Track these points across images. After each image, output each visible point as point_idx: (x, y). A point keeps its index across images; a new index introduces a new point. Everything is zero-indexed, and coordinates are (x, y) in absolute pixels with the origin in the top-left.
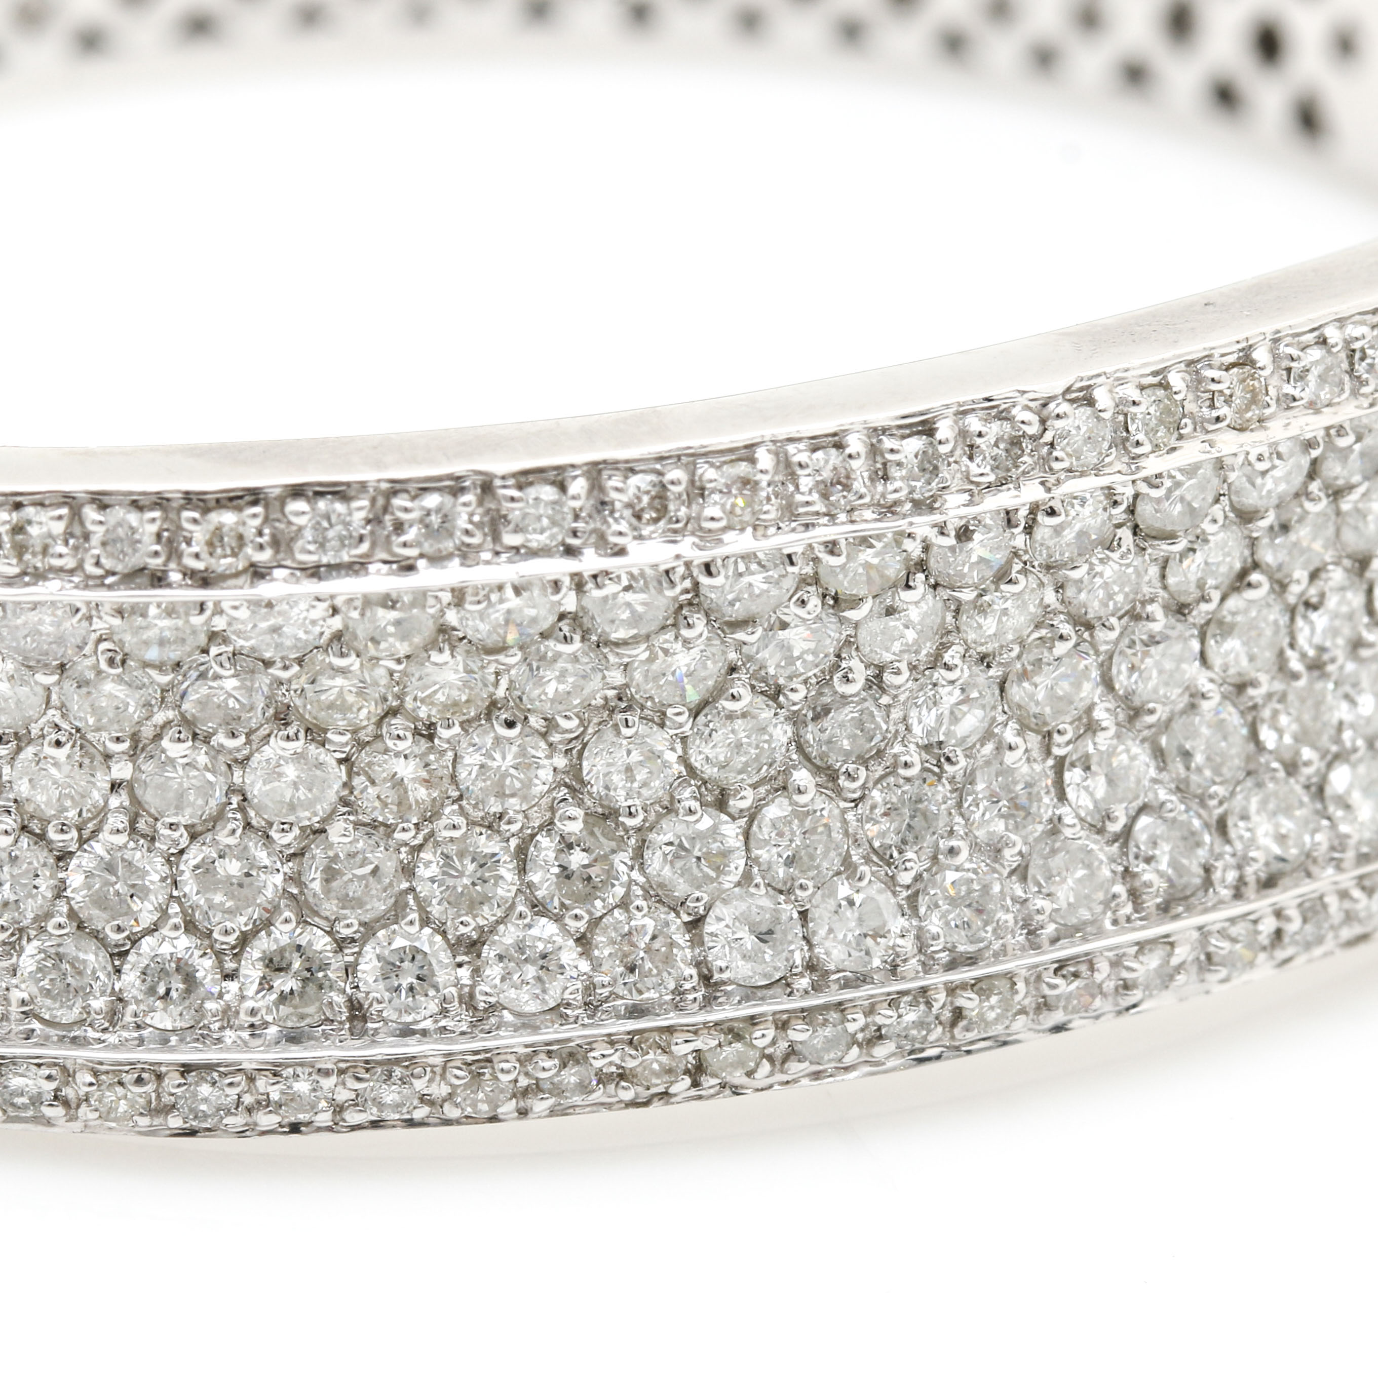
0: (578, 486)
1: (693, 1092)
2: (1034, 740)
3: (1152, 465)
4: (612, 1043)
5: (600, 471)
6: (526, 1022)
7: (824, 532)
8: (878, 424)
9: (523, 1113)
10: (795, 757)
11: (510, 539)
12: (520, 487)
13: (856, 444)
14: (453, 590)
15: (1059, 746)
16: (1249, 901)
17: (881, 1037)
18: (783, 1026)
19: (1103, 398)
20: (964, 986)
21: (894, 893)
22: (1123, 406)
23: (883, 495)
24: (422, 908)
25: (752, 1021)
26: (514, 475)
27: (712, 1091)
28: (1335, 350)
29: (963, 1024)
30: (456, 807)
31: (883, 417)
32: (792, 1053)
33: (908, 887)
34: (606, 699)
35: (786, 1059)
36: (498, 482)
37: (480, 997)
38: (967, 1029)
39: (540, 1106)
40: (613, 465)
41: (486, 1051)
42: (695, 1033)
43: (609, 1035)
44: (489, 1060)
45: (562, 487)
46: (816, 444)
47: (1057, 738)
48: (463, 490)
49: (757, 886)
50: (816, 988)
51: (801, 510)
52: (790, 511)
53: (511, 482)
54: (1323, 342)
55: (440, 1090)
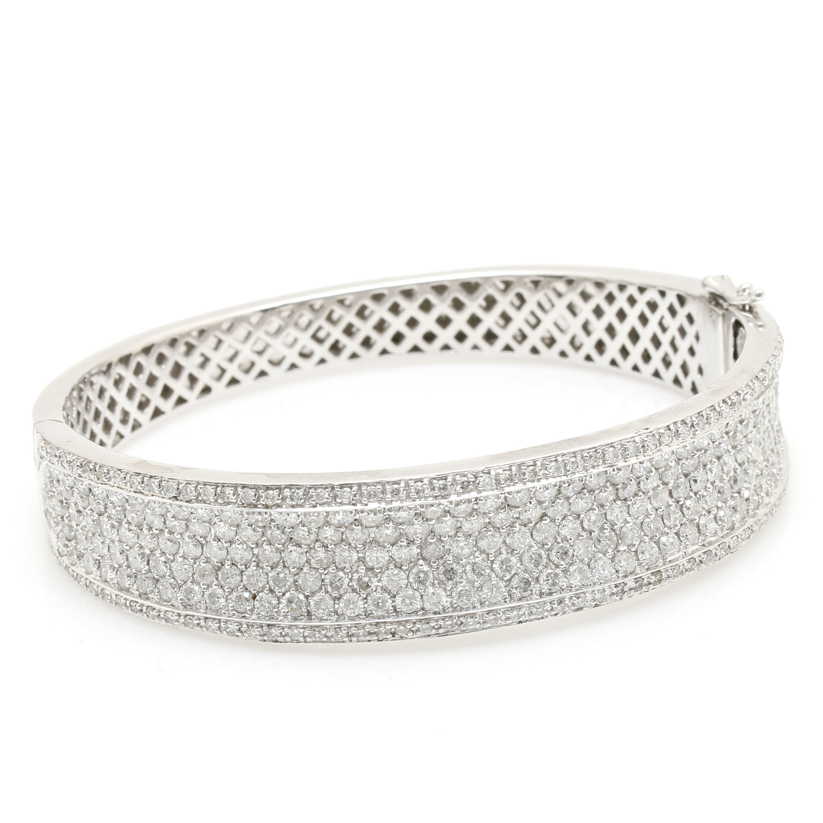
0: (355, 488)
1: (393, 638)
2: (484, 556)
3: (507, 489)
4: (371, 625)
5: (361, 485)
6: (351, 619)
7: (418, 502)
8: (433, 477)
9: (351, 641)
10: (420, 557)
11: (339, 501)
12: (341, 488)
13: (426, 481)
14: (327, 512)
15: (491, 558)
16: (544, 598)
17: (441, 627)
18: (414, 623)
19: (493, 473)
20: (462, 616)
21: (446, 592)
22: (497, 475)
23: (433, 494)
24: (326, 589)
25: (407, 621)
26: (339, 485)
27: (398, 638)
28: (559, 463)
29: (463, 625)
30: (334, 565)
31: (433, 475)
32: (418, 630)
33: (449, 591)
34: (370, 540)
35: (416, 631)
36: (335, 487)
37: (339, 612)
38: (463, 627)
39: (354, 639)
40: (365, 484)
41: (340, 625)
42: (392, 623)
43: (371, 623)
44: (340, 627)
45: (351, 488)
46: (416, 481)
47: (490, 556)
48: (327, 488)
49: (409, 588)
50: (424, 614)
51: (411, 497)
52: (408, 497)
53: (339, 487)
54: (556, 461)
55: (329, 634)
